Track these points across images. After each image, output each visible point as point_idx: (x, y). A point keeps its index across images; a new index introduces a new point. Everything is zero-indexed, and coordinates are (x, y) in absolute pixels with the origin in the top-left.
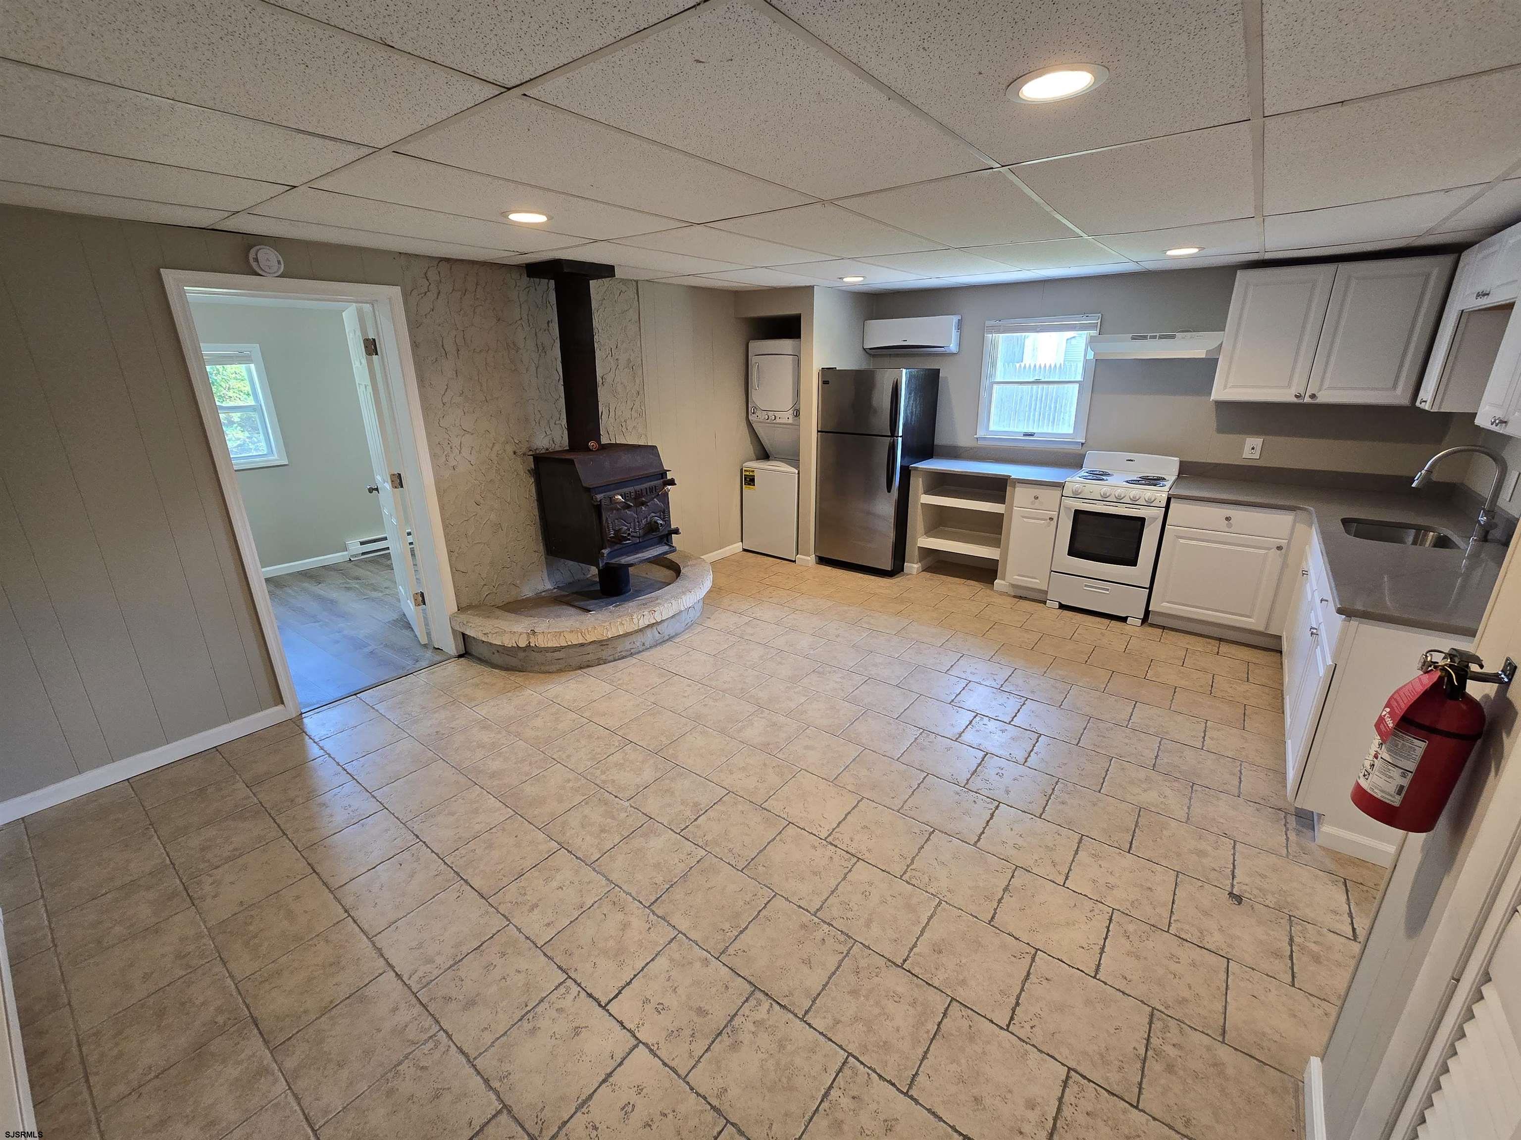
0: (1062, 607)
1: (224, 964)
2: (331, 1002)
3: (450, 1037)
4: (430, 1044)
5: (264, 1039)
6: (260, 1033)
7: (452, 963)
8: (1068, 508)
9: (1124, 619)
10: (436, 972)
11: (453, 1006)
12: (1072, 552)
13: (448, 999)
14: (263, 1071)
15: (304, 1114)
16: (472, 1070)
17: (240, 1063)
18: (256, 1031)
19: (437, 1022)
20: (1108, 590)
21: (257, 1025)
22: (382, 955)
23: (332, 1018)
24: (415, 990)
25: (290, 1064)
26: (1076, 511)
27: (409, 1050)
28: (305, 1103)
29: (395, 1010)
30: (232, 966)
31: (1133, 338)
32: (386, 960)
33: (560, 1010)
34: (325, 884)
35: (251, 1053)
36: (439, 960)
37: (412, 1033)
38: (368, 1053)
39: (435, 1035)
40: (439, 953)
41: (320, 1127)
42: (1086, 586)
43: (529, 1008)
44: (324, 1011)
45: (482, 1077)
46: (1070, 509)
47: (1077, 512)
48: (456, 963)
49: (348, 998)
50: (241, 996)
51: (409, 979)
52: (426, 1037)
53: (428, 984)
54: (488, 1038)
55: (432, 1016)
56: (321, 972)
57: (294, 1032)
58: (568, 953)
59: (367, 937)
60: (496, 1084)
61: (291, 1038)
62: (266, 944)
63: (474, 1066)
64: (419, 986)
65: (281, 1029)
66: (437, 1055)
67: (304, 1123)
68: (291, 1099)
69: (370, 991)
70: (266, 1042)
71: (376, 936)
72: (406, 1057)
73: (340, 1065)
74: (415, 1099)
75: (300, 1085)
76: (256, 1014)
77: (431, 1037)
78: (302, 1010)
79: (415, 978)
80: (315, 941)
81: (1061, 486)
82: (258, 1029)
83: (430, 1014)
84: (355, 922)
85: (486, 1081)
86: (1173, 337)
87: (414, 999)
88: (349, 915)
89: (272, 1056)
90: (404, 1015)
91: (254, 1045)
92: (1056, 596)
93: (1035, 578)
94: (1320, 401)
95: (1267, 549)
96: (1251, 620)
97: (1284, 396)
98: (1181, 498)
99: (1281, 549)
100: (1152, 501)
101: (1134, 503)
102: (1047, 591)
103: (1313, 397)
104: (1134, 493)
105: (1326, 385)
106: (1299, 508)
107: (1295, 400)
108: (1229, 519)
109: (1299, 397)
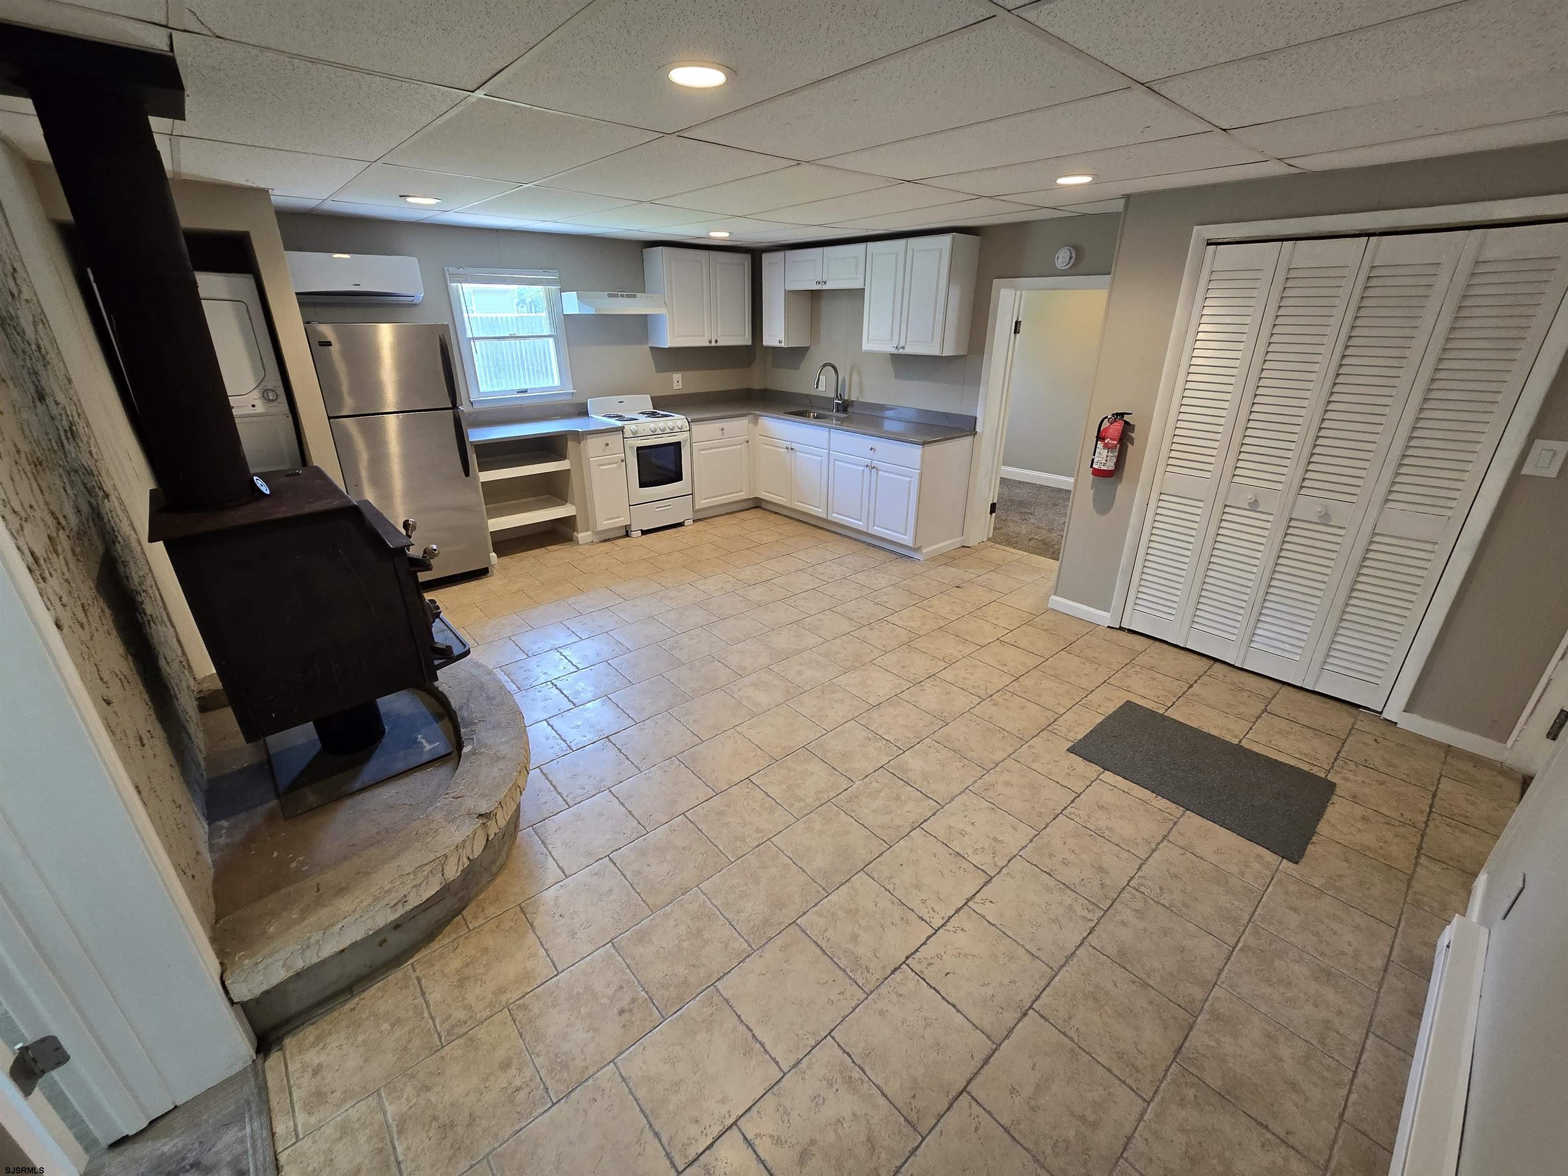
0: (644, 532)
1: (1129, 1139)
2: (1134, 982)
3: (1132, 878)
4: (1142, 889)
5: (1190, 1030)
6: (1186, 1038)
7: (1068, 890)
8: (631, 448)
9: (681, 524)
10: (1081, 900)
11: (1107, 882)
12: (642, 485)
13: (1103, 886)
14: (1216, 1016)
15: (1227, 962)
16: (1150, 860)
17: (1218, 1041)
18: (1186, 1044)
19: (1124, 889)
20: (670, 505)
21: (1180, 1048)
22: (1073, 954)
23: (1148, 975)
24: (1102, 912)
25: (1198, 993)
26: (638, 448)
27: (1152, 902)
28: (1219, 965)
29: (1124, 923)
30: (1128, 1128)
31: (610, 296)
32: (1078, 947)
33: (1089, 816)
34: (986, 1062)
35: (1206, 1036)
36: (1068, 901)
37: (1139, 904)
38: (1166, 932)
39: (1134, 888)
40: (1061, 903)
41: (1229, 946)
42: (657, 508)
43: (1093, 834)
44: (1145, 985)
45: (1152, 853)
46: (633, 448)
47: (639, 449)
48: (1068, 887)
49: (1124, 968)
50: (1159, 1087)
51: (1092, 920)
52: (1137, 893)
53: (1093, 904)
54: (1124, 854)
55: (1120, 893)
56: (1106, 1008)
57: (1173, 1004)
58: (1040, 815)
59: (1055, 976)
60: (1154, 846)
61: (1178, 1005)
62: (1089, 1096)
63: (1147, 859)
64: (1097, 911)
65: (1174, 1018)
66: (1149, 883)
67: (1232, 959)
68: (1222, 978)
69: (1111, 950)
70: (1191, 1027)
71: (1051, 968)
72: (1158, 903)
73: (1182, 949)
74: (1183, 889)
75: (1210, 976)
76: (1171, 1056)
77: (1137, 890)
78: (1150, 1008)
79: (1090, 916)
80: (1072, 1033)
81: (622, 429)
82: (1183, 1043)
83: (1118, 896)
84: (1038, 998)
85: (1153, 851)
86: (635, 296)
87: (1110, 911)
88: (1031, 1007)
89: (1199, 1014)
90: (1128, 915)
91: (1199, 1039)
92: (637, 527)
93: (620, 517)
94: (719, 344)
95: (742, 444)
96: (743, 493)
97: (703, 342)
98: (694, 421)
99: (747, 442)
100: (682, 427)
101: (672, 432)
102: (630, 525)
103: (716, 341)
104: (670, 424)
105: (719, 334)
106: (750, 414)
107: (708, 344)
108: (723, 429)
109: (710, 342)
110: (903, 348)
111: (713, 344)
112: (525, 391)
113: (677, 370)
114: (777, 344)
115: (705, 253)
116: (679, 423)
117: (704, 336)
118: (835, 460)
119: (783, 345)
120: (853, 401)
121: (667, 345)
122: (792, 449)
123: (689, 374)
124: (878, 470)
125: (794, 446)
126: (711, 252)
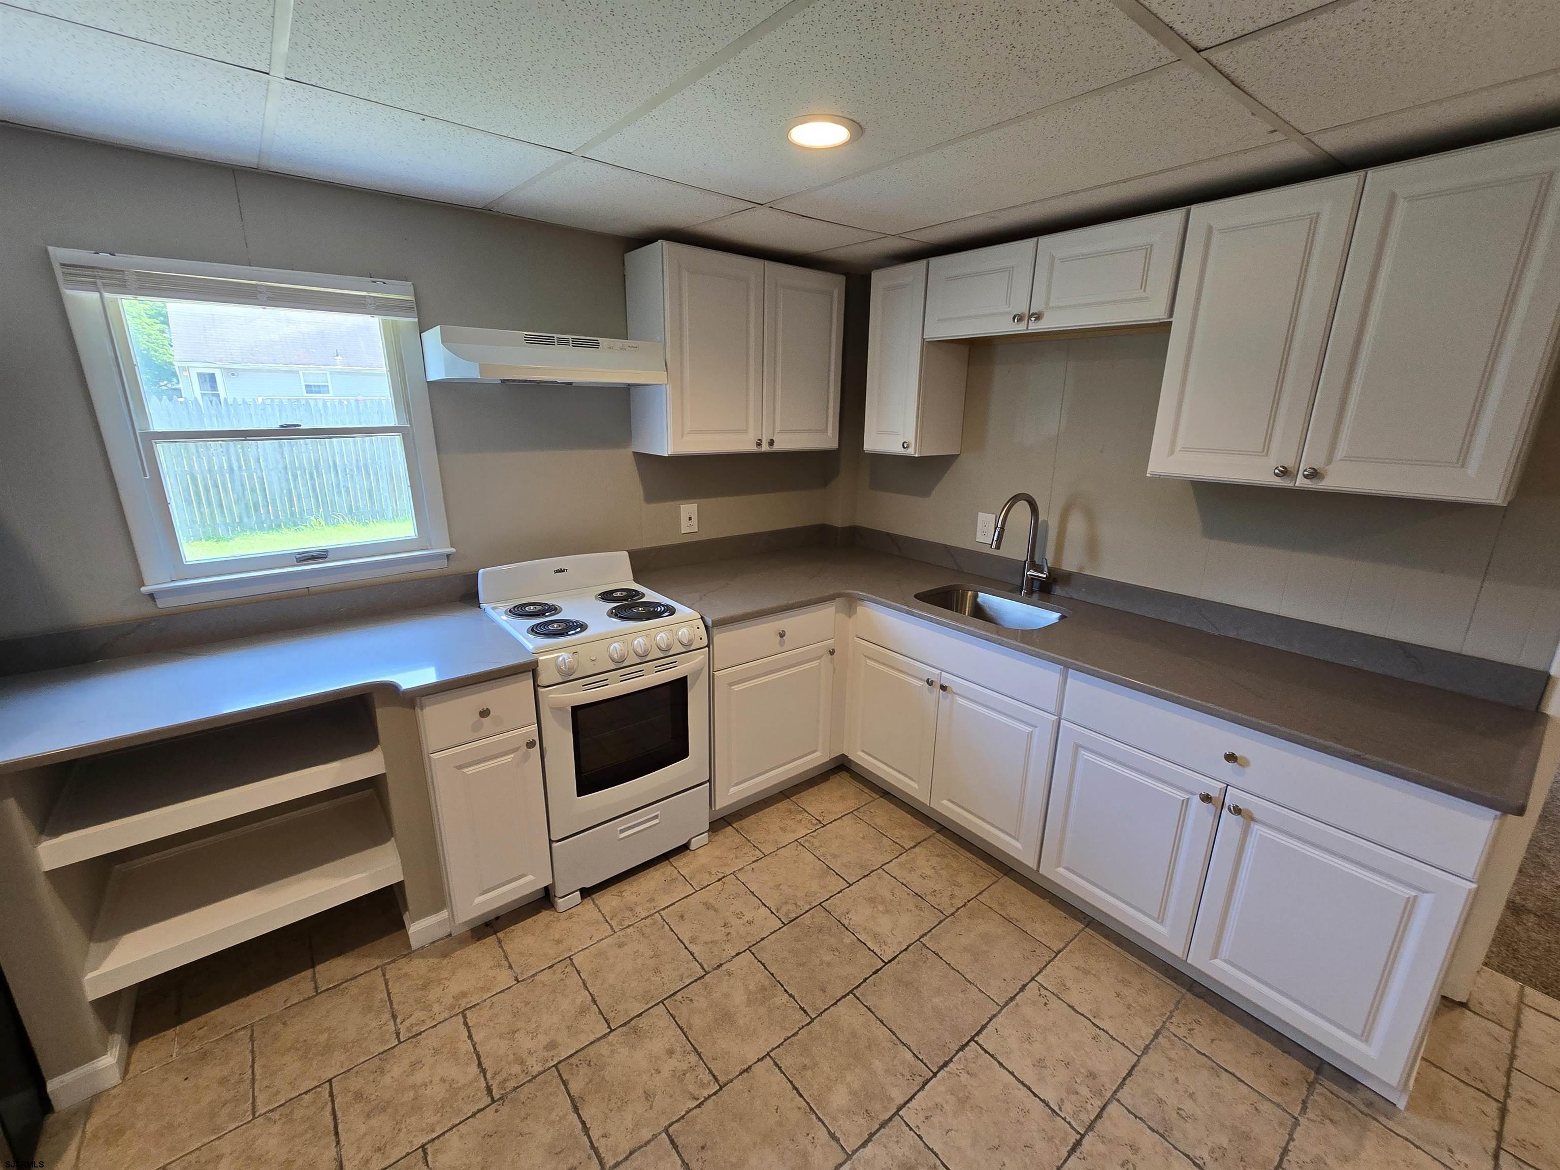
0: (586, 893)
8: (557, 709)
9: (685, 847)
12: (583, 789)
20: (656, 817)
26: (573, 708)
31: (530, 341)
42: (622, 831)
46: (561, 709)
47: (575, 710)
81: (529, 668)
86: (596, 345)
92: (570, 883)
93: (523, 876)
94: (777, 447)
95: (820, 658)
96: (818, 754)
97: (744, 444)
98: (722, 623)
99: (832, 652)
100: (691, 642)
101: (667, 655)
102: (553, 884)
103: (771, 443)
104: (662, 638)
105: (778, 429)
106: (840, 595)
107: (753, 448)
108: (782, 635)
109: (759, 444)
110: (1314, 474)
111: (765, 448)
112: (320, 556)
113: (688, 496)
114: (897, 449)
115: (755, 264)
116: (684, 633)
117: (746, 431)
118: (1077, 747)
119: (911, 452)
120: (1070, 574)
121: (667, 450)
122: (943, 688)
123: (716, 504)
124: (1250, 818)
125: (947, 680)
126: (767, 262)
